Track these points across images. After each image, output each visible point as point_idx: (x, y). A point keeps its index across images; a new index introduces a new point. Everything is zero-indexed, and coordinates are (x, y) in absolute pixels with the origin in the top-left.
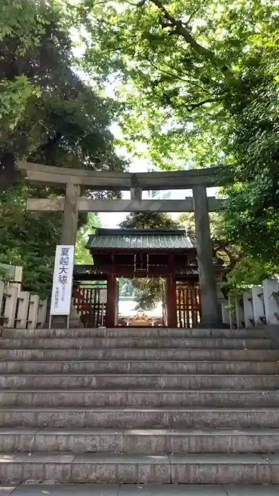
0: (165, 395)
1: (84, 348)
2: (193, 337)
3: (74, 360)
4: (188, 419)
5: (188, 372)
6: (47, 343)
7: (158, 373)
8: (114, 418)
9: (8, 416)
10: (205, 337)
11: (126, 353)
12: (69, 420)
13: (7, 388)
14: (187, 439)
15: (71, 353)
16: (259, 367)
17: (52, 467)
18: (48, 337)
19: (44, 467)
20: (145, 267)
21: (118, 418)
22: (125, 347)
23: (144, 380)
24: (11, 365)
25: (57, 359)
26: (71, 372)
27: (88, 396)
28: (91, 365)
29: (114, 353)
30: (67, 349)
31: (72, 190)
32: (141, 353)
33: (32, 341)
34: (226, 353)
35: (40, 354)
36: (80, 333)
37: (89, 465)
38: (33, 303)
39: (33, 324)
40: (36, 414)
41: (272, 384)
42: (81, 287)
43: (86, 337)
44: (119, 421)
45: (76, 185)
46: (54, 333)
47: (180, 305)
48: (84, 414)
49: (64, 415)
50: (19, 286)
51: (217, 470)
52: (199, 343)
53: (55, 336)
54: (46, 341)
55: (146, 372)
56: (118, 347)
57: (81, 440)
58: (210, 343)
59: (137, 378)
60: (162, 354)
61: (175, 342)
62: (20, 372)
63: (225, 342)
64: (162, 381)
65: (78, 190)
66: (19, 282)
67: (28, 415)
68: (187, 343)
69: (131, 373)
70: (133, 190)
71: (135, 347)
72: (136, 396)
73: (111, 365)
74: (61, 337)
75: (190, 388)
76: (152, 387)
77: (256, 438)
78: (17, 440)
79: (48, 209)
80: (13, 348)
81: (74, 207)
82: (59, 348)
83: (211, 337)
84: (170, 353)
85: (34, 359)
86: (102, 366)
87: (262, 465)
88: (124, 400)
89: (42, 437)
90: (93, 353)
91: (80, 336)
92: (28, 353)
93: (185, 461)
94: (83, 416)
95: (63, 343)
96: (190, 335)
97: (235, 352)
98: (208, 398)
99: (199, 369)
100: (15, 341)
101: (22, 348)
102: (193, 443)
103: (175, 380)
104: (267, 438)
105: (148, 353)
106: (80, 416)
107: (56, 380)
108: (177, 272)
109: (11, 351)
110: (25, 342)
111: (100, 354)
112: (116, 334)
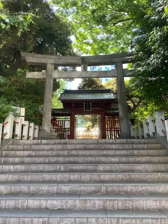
0: (103, 176)
1: (57, 150)
2: (117, 144)
3: (52, 156)
4: (116, 189)
5: (115, 163)
6: (37, 147)
7: (99, 163)
8: (74, 189)
9: (13, 188)
10: (124, 143)
11: (81, 153)
12: (48, 190)
13: (14, 172)
14: (116, 202)
15: (49, 153)
16: (155, 159)
17: (37, 219)
18: (38, 144)
19: (32, 219)
20: (89, 109)
21: (76, 189)
22: (80, 149)
23: (90, 167)
24: (17, 160)
25: (42, 156)
26: (49, 163)
27: (59, 177)
28: (61, 159)
29: (73, 152)
30: (48, 150)
31: (50, 67)
32: (88, 152)
33: (29, 146)
34: (136, 152)
35: (33, 153)
36: (55, 142)
37: (58, 218)
38: (31, 127)
39: (32, 138)
40: (29, 187)
41: (164, 169)
42: (57, 120)
43: (58, 144)
44: (77, 191)
45: (52, 64)
46: (41, 142)
47: (108, 128)
48: (56, 187)
49: (45, 188)
50: (23, 118)
51: (136, 221)
52: (121, 147)
53: (41, 144)
54: (36, 146)
55: (91, 163)
56: (76, 149)
57: (54, 202)
58: (127, 146)
59: (86, 166)
60: (100, 152)
61: (107, 146)
62: (22, 163)
63: (135, 146)
64: (101, 167)
65: (53, 67)
66: (23, 116)
67: (24, 188)
68: (114, 147)
69: (83, 163)
70: (82, 66)
71: (85, 149)
72: (86, 177)
73: (72, 159)
74: (44, 144)
75: (116, 172)
76: (95, 171)
77: (158, 201)
78: (17, 202)
79: (37, 77)
80: (18, 150)
81: (51, 76)
82: (43, 150)
83: (127, 143)
84: (105, 152)
85: (30, 156)
86: (67, 159)
87: (163, 218)
88: (79, 179)
89: (32, 200)
90: (62, 153)
91: (55, 144)
92: (26, 153)
93: (116, 216)
94: (56, 188)
95: (46, 147)
96: (115, 142)
97: (141, 151)
98: (128, 177)
99: (121, 161)
100: (20, 146)
101: (23, 150)
102: (120, 204)
103: (108, 167)
104: (164, 201)
105: (92, 152)
106: (54, 188)
107: (41, 167)
108: (106, 111)
109: (17, 152)
110: (25, 147)
111: (66, 153)
112: (74, 142)
